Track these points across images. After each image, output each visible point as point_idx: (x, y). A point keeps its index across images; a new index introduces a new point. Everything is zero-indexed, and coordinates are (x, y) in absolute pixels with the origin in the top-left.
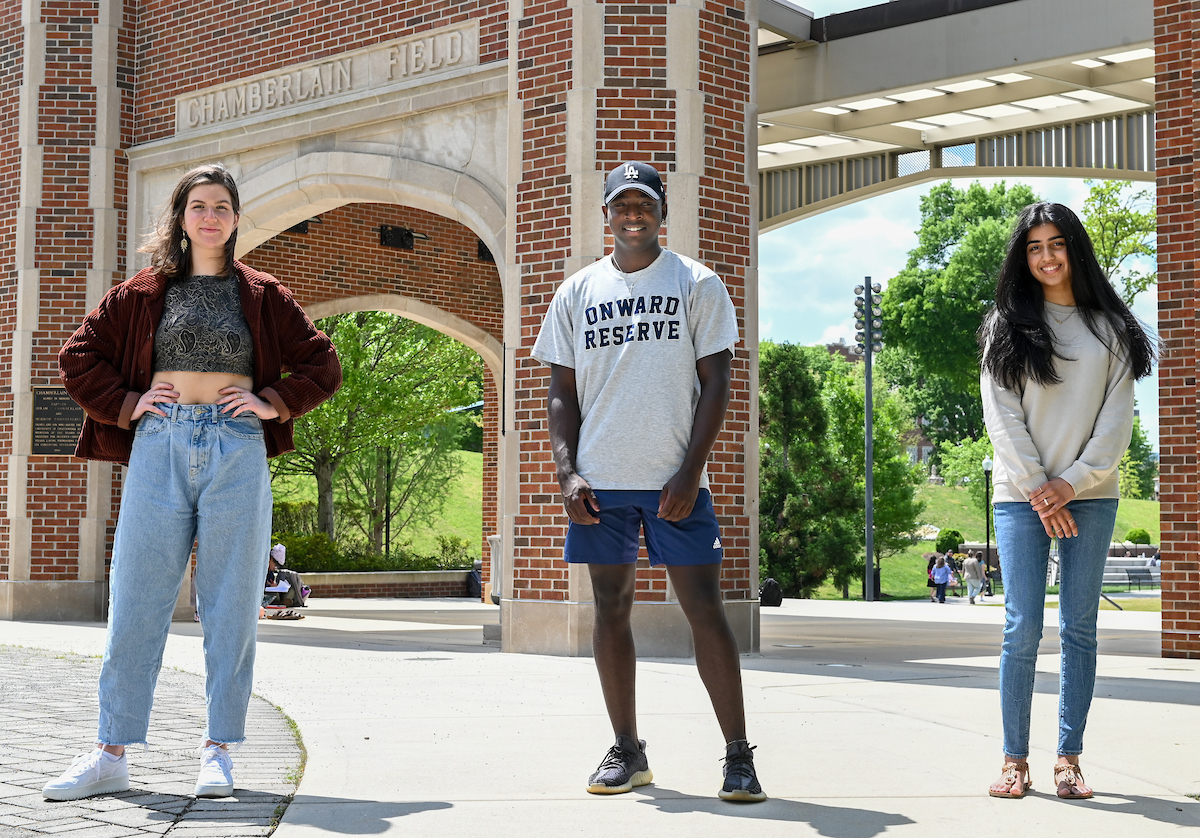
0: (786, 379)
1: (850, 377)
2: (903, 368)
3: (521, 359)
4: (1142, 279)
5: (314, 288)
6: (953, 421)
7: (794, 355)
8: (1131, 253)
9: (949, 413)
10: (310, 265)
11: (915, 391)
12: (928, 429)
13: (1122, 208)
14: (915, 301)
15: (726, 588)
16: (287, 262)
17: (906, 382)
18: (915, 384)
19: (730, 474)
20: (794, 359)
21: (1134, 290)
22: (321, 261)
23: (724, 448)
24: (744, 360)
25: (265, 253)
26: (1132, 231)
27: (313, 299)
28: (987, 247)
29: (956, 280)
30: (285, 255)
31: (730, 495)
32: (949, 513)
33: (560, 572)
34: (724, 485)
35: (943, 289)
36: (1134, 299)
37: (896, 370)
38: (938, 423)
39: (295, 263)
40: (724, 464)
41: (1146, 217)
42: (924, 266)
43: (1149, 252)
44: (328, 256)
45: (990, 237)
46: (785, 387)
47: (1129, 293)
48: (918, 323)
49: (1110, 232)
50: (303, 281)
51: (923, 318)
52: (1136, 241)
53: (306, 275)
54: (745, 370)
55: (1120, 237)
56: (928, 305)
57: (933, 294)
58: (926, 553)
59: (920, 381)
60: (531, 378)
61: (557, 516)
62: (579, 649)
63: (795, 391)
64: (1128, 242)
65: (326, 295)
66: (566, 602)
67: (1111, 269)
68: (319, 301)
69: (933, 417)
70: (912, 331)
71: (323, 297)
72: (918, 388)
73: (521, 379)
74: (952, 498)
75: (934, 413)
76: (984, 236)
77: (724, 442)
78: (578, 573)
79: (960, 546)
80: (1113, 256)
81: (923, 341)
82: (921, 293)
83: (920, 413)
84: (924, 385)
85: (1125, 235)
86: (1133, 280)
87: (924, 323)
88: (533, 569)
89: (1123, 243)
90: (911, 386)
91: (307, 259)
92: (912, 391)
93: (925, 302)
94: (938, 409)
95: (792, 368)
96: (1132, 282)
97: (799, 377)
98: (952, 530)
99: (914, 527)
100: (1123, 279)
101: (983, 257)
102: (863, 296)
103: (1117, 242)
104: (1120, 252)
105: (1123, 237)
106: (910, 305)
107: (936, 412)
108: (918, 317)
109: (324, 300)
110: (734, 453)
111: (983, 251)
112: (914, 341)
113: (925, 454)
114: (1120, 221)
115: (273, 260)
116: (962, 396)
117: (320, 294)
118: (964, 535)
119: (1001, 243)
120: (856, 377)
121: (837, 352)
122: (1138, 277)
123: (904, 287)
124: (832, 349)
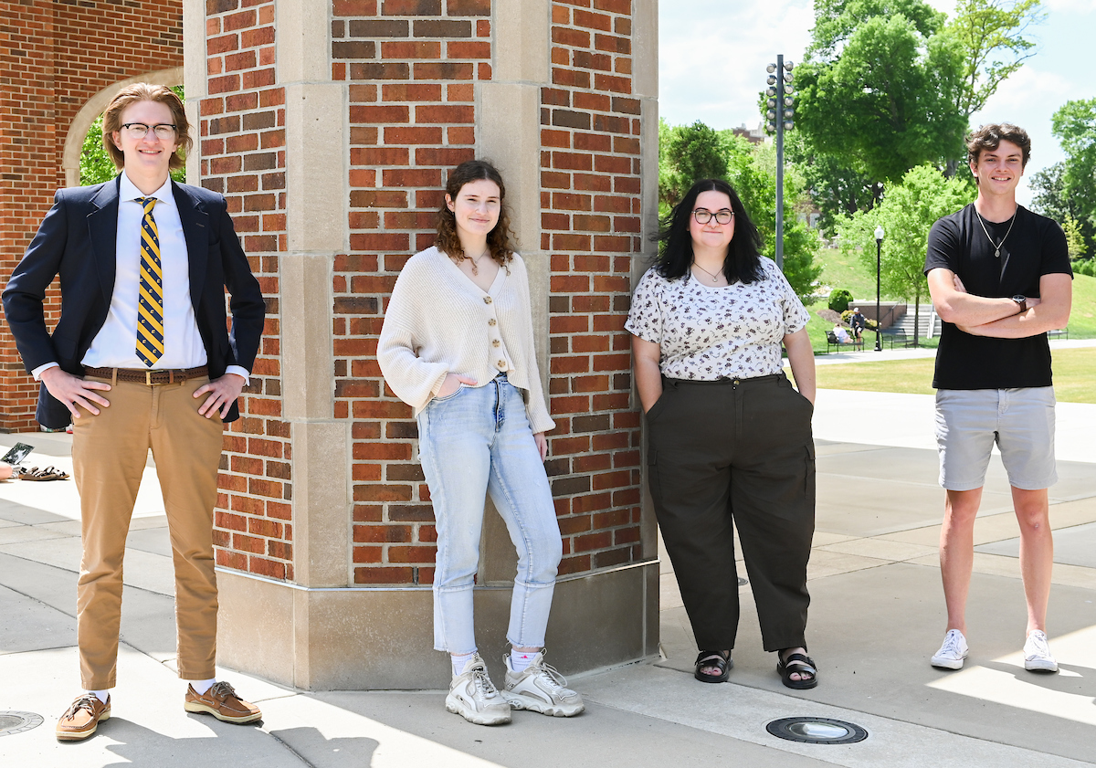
0: (698, 158)
1: (751, 155)
2: (796, 148)
3: (209, 118)
4: (1005, 68)
5: (147, 54)
6: (837, 193)
7: (704, 134)
8: (995, 46)
9: (833, 185)
10: (141, 26)
11: (806, 167)
12: (816, 198)
13: (989, 5)
14: (809, 90)
15: (596, 547)
16: (112, 22)
17: (799, 159)
18: (806, 161)
19: (603, 334)
20: (704, 138)
21: (997, 77)
22: (156, 21)
23: (592, 286)
24: (631, 117)
25: (83, 11)
26: (998, 26)
27: (147, 67)
28: (873, 41)
29: (847, 71)
30: (108, 14)
31: (603, 373)
32: (838, 273)
33: (277, 525)
34: (591, 355)
35: (835, 79)
36: (998, 86)
37: (789, 150)
38: (825, 194)
39: (123, 23)
40: (591, 316)
41: (1010, 13)
42: (817, 59)
43: (1011, 44)
44: (164, 16)
45: (877, 32)
46: (697, 166)
47: (993, 81)
48: (811, 108)
49: (978, 27)
50: (133, 45)
51: (816, 104)
52: (1000, 35)
53: (137, 39)
54: (631, 136)
55: (987, 32)
56: (821, 94)
57: (825, 83)
58: (819, 310)
59: (810, 158)
60: (225, 155)
61: (272, 418)
62: (312, 675)
63: (706, 169)
64: (993, 36)
65: (164, 62)
66: (289, 584)
67: (978, 60)
68: (155, 69)
69: (820, 189)
70: (806, 115)
71: (160, 65)
72: (809, 164)
73: (209, 158)
74: (840, 260)
75: (821, 188)
76: (872, 31)
77: (591, 275)
78: (307, 532)
79: (850, 304)
80: (979, 47)
81: (816, 124)
82: (815, 84)
83: (810, 185)
84: (814, 162)
85: (991, 30)
86: (997, 69)
87: (817, 109)
88: (235, 513)
89: (989, 37)
90: (802, 163)
91: (138, 19)
92: (803, 168)
93: (818, 90)
94: (825, 182)
95: (703, 147)
96: (995, 71)
97: (709, 156)
98: (843, 290)
99: (811, 289)
100: (987, 70)
101: (869, 51)
102: (775, 74)
103: (984, 36)
104: (985, 45)
105: (989, 32)
106: (806, 93)
107: (823, 185)
108: (812, 103)
109: (161, 68)
110: (611, 295)
111: (869, 45)
112: (807, 124)
113: (812, 220)
114: (987, 17)
115: (94, 19)
116: (846, 171)
117: (156, 61)
118: (851, 292)
119: (884, 37)
120: (758, 156)
121: (740, 135)
122: (1001, 67)
123: (801, 78)
124: (736, 132)
